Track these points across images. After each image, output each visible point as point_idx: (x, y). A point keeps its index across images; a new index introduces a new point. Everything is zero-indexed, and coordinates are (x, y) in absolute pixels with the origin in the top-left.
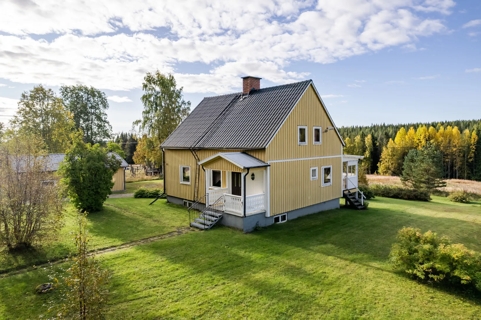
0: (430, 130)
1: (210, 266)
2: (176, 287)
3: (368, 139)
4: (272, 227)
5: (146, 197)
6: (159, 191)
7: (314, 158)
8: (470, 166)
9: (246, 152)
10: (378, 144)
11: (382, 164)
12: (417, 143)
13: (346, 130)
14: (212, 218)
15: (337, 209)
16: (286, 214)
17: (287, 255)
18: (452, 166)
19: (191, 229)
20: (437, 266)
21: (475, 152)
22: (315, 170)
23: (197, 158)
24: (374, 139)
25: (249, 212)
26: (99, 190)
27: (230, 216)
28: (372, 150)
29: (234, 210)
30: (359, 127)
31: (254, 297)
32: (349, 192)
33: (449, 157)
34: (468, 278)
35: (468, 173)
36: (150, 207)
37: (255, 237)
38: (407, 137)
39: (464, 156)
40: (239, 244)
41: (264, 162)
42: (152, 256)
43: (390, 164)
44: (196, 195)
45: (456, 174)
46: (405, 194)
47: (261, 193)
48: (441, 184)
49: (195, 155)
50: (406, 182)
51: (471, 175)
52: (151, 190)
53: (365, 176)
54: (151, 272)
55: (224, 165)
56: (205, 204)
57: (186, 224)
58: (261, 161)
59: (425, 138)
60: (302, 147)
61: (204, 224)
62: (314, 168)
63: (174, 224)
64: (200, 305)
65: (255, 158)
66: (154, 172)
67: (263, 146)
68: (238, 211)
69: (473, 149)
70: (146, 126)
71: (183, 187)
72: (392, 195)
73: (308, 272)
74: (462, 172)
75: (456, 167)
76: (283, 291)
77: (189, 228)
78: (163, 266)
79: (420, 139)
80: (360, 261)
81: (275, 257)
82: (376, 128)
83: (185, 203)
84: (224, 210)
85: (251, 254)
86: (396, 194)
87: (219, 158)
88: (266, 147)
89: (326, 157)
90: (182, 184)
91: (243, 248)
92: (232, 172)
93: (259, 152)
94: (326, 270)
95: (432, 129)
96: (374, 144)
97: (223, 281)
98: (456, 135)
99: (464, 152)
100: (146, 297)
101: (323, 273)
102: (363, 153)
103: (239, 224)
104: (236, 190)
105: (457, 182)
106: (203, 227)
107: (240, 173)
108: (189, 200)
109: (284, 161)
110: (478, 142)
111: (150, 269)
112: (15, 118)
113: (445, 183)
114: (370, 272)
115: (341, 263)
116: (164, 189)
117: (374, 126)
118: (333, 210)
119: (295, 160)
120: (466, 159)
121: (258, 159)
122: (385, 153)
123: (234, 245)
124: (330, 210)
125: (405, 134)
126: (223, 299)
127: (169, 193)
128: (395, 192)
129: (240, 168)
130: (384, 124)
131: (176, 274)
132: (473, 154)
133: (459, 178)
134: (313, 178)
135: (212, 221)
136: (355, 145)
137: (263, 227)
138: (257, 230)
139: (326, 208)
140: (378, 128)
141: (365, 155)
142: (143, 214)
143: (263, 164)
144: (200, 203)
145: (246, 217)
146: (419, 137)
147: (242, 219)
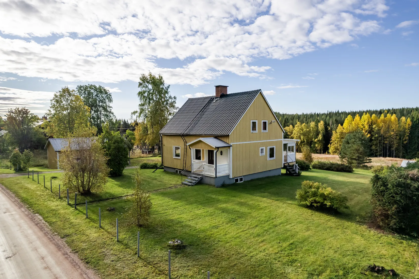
0: (372, 117)
1: (196, 202)
2: (178, 210)
3: (321, 125)
4: (233, 185)
5: (148, 168)
6: (157, 164)
7: (263, 141)
8: (405, 147)
9: (217, 137)
10: (329, 129)
11: (332, 145)
12: (362, 128)
13: (305, 117)
14: (196, 179)
15: (279, 175)
16: (243, 177)
17: (240, 197)
18: (390, 147)
19: (183, 185)
20: (317, 199)
21: (409, 135)
22: (263, 149)
23: (185, 141)
24: (326, 125)
25: (218, 175)
26: (121, 162)
27: (207, 177)
28: (324, 134)
29: (209, 174)
30: (316, 114)
31: (219, 213)
32: (289, 164)
33: (388, 140)
34: (330, 204)
35: (403, 153)
36: (153, 174)
37: (222, 189)
38: (353, 122)
39: (400, 139)
40: (212, 192)
41: (228, 144)
42: (162, 198)
43: (338, 145)
44: (184, 166)
45: (393, 154)
46: (335, 167)
47: (226, 163)
48: (368, 160)
49: (184, 139)
50: (344, 159)
51: (405, 155)
52: (152, 163)
53: (311, 155)
54: (164, 204)
55: (203, 145)
56: (191, 171)
57: (179, 182)
58: (226, 143)
59: (368, 124)
60: (254, 134)
61: (191, 183)
62: (262, 148)
63: (171, 183)
64: (192, 216)
65: (223, 141)
66: (148, 151)
67: (228, 134)
68: (212, 174)
69: (408, 133)
70: (141, 115)
71: (175, 161)
72: (325, 168)
73: (250, 204)
74: (398, 152)
75: (393, 148)
76: (235, 211)
77: (181, 185)
78: (169, 202)
79: (364, 125)
80: (281, 201)
81: (232, 198)
82: (331, 114)
83: (177, 171)
84: (203, 174)
85: (219, 197)
86: (328, 167)
87: (200, 141)
88: (230, 134)
89: (271, 141)
90: (175, 158)
91: (215, 194)
92: (208, 150)
93: (225, 137)
94: (260, 204)
95: (374, 116)
96: (326, 128)
97: (204, 208)
98: (394, 121)
99: (400, 135)
100: (164, 213)
101: (258, 205)
102: (317, 136)
103: (212, 182)
104: (211, 161)
105: (390, 160)
106: (190, 184)
107: (213, 151)
108: (179, 169)
109: (242, 143)
110: (412, 127)
111: (163, 203)
112: (49, 112)
113: (371, 160)
114: (285, 205)
115: (269, 201)
116: (162, 162)
117: (330, 113)
118: (276, 176)
119: (249, 142)
120: (401, 141)
121: (225, 142)
122: (335, 136)
123: (209, 193)
124: (274, 176)
125: (352, 121)
126: (203, 214)
127: (166, 164)
128: (328, 166)
129: (213, 148)
130: (338, 111)
131: (178, 205)
132: (407, 137)
133: (396, 157)
134: (261, 154)
135: (196, 181)
136: (310, 130)
137: (227, 185)
138: (224, 186)
139: (271, 174)
140: (333, 115)
141: (318, 138)
142: (150, 178)
143: (228, 145)
144: (187, 171)
145: (217, 177)
146: (363, 123)
147: (214, 179)
